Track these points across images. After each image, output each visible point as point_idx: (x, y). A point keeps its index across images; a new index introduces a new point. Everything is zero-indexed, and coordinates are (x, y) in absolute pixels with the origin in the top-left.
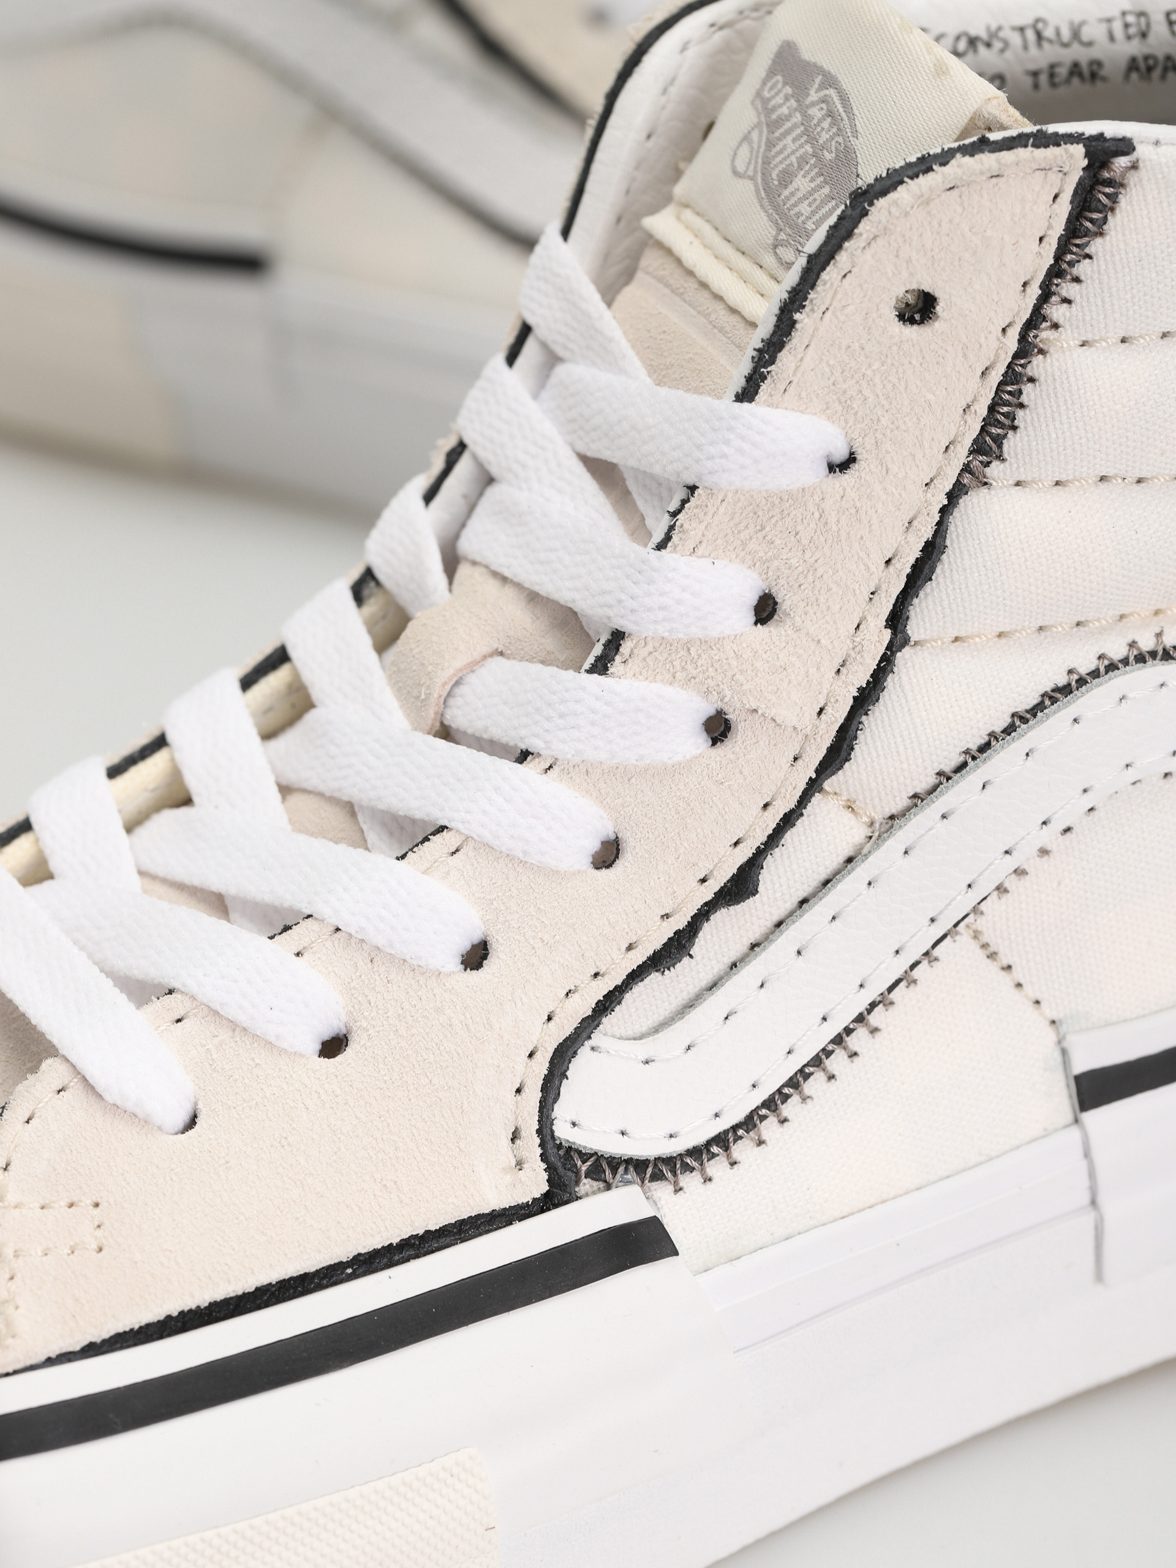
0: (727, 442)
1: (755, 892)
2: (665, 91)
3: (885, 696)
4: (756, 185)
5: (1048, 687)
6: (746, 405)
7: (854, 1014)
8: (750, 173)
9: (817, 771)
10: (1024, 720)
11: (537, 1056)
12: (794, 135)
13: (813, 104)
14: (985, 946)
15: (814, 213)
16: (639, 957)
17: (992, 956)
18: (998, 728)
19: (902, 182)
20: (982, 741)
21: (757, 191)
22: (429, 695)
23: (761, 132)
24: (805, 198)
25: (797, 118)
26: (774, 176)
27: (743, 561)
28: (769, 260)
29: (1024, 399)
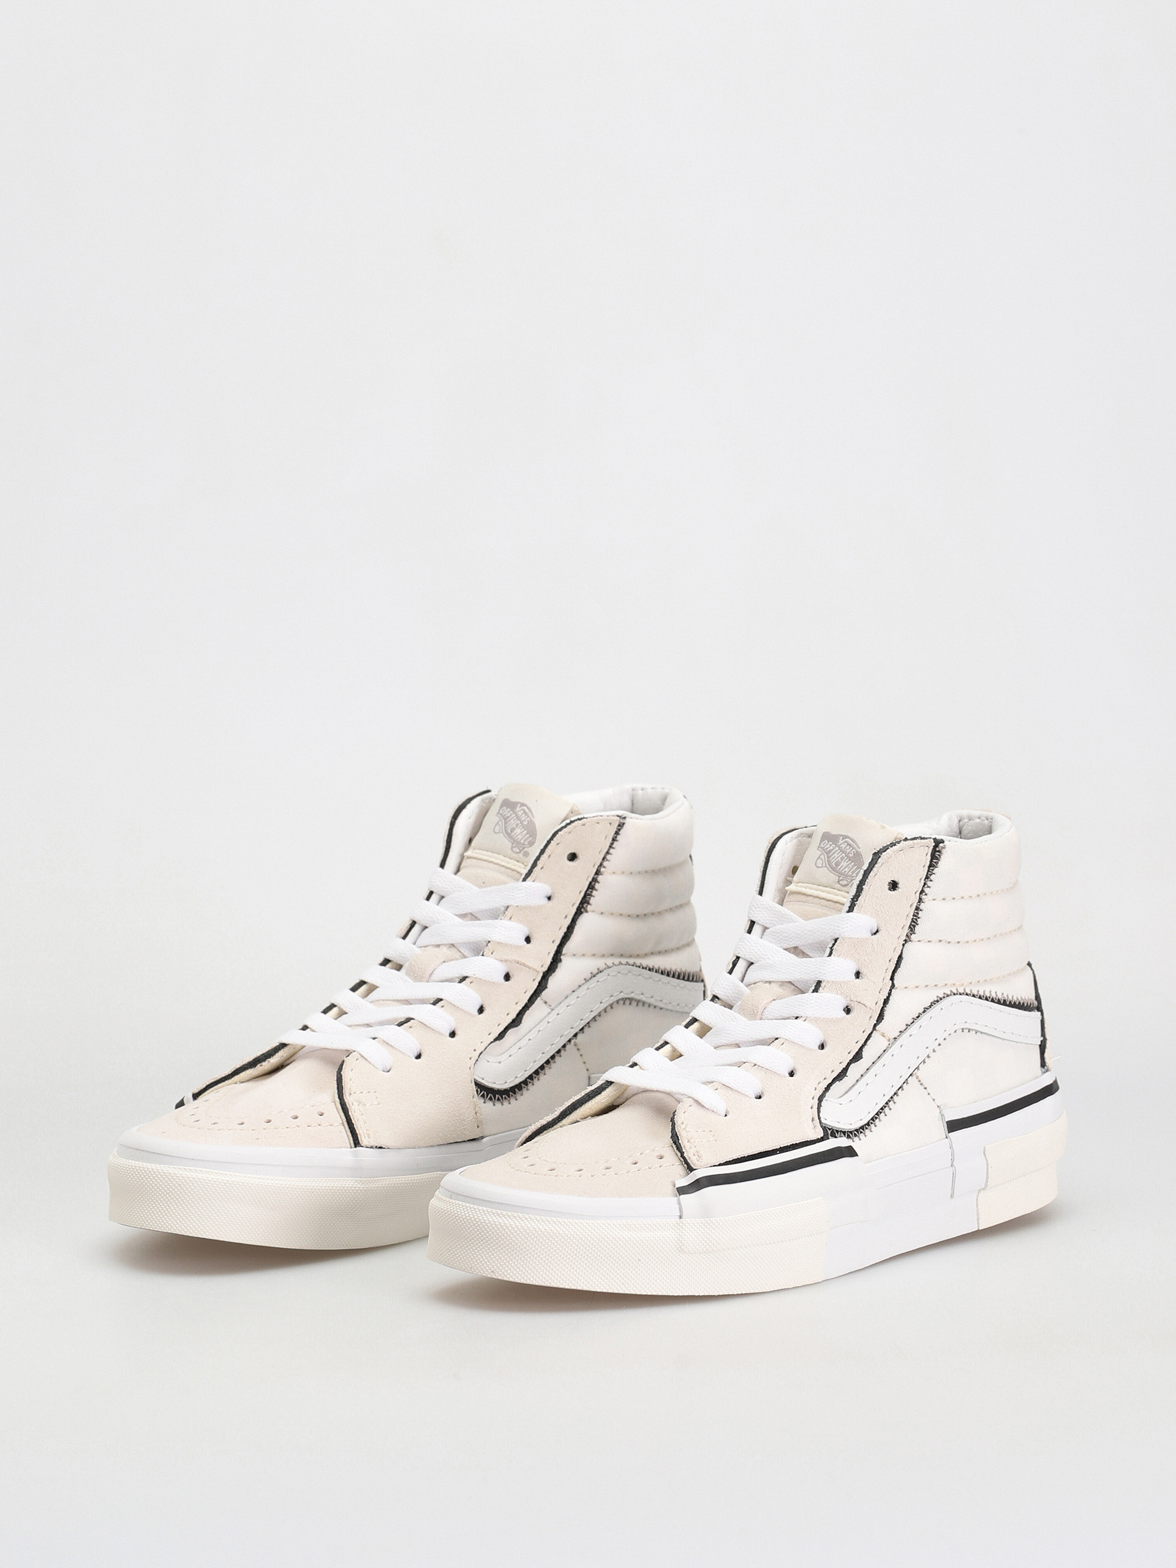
0: (847, 923)
1: (862, 1058)
2: (783, 856)
3: (890, 1002)
4: (827, 868)
5: (932, 1001)
6: (851, 913)
7: (890, 1097)
8: (824, 865)
9: (877, 1021)
10: (927, 1009)
11: (815, 1098)
12: (837, 852)
13: (841, 844)
14: (919, 1081)
15: (850, 870)
16: (835, 1075)
17: (921, 1084)
18: (921, 1012)
19: (888, 848)
20: (917, 1015)
21: (828, 869)
22: (757, 1012)
23: (824, 856)
24: (846, 867)
25: (837, 848)
26: (833, 864)
27: (852, 960)
28: (838, 886)
29: (919, 916)
